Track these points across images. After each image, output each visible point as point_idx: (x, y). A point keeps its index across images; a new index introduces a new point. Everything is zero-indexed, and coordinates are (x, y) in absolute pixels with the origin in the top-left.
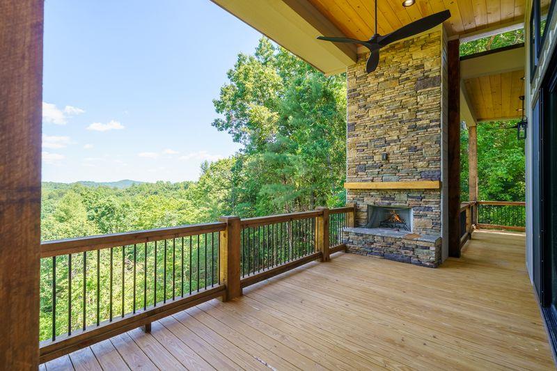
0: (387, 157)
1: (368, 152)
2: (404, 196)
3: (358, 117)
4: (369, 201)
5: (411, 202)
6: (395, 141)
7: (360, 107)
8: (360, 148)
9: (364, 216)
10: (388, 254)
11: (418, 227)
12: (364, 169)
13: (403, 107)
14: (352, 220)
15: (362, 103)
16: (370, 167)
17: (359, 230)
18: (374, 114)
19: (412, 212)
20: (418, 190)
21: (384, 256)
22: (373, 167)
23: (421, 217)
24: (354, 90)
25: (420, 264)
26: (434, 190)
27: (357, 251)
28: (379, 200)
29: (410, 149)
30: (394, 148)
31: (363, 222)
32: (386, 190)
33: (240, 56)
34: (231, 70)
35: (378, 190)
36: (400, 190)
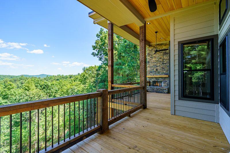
0: (157, 70)
1: (152, 68)
2: (161, 79)
3: (150, 60)
4: (153, 80)
5: (162, 80)
6: (159, 66)
7: (150, 58)
8: (151, 67)
9: (151, 83)
10: (158, 92)
11: (164, 85)
12: (152, 72)
13: (161, 59)
14: (149, 84)
15: (151, 57)
16: (153, 72)
17: (150, 87)
18: (154, 59)
19: (163, 82)
20: (164, 77)
21: (156, 92)
22: (154, 72)
23: (165, 83)
24: (149, 53)
25: (164, 93)
26: (167, 77)
27: (150, 92)
28: (155, 80)
29: (162, 68)
30: (158, 68)
31: (151, 85)
32: (157, 77)
33: (101, 29)
34: (98, 34)
35: (155, 77)
36: (160, 77)
